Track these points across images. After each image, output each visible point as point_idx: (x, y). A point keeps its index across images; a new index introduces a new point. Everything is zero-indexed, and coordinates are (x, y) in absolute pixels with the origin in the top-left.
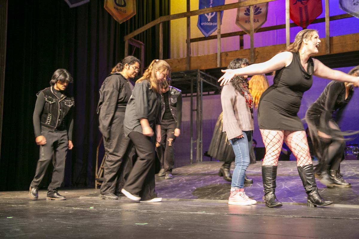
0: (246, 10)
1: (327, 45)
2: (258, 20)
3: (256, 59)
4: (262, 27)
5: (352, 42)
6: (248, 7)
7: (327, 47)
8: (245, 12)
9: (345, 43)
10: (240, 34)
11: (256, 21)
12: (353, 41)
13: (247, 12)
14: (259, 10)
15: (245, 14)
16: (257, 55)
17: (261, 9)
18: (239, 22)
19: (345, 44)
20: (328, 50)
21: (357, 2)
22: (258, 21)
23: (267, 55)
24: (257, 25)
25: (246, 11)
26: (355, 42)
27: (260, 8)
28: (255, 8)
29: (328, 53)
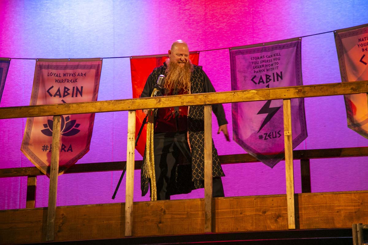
0: (47, 123)
1: (206, 215)
2: (71, 146)
3: (59, 231)
4: (80, 162)
5: (255, 213)
6: (51, 118)
7: (206, 217)
8: (44, 128)
9: (241, 213)
10: (29, 173)
11: (66, 149)
12: (257, 210)
13: (49, 128)
14: (73, 127)
15: (42, 131)
16: (63, 224)
17: (78, 125)
18: (29, 147)
19: (241, 215)
20: (209, 224)
21: (267, 134)
22: (70, 149)
23: (84, 225)
24: (70, 156)
25: (45, 126)
26: (261, 214)
27: (77, 122)
28: (66, 123)
29: (209, 230)
